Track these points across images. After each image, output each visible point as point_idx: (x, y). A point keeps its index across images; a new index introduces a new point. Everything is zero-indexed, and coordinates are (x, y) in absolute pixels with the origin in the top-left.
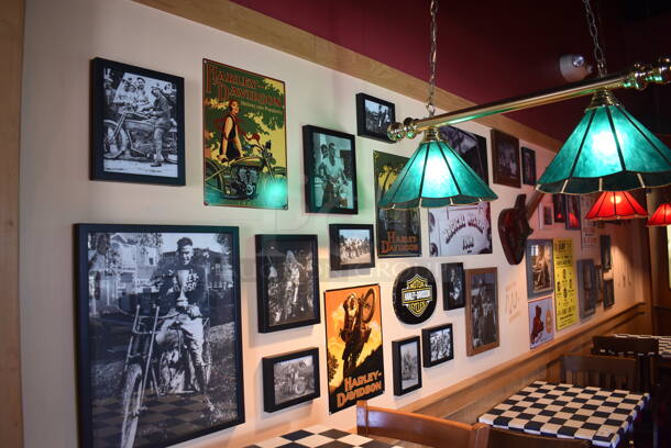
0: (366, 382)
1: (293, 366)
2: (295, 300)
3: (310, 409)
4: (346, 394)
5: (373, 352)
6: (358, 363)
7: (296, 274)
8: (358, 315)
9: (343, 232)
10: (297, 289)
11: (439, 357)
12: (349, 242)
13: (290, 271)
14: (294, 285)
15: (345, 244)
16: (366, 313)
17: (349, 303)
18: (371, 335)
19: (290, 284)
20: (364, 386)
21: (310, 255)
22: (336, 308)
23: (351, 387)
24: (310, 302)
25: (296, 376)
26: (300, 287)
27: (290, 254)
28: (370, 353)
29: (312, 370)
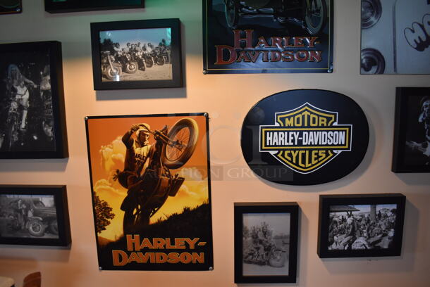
0: (169, 246)
1: (23, 202)
2: (23, 125)
3: (68, 255)
4: (129, 253)
5: (187, 210)
6: (154, 219)
7: (23, 94)
8: (156, 155)
9: (109, 35)
10: (25, 113)
11: (356, 246)
12: (122, 49)
13: (15, 91)
14: (21, 108)
15: (113, 52)
16: (171, 154)
17: (134, 137)
18: (183, 187)
19: (14, 105)
20: (167, 251)
21: (47, 68)
22: (108, 141)
23: (138, 248)
24: (49, 131)
25: (30, 214)
26: (30, 110)
27: (14, 68)
28: (180, 211)
29: (54, 213)
